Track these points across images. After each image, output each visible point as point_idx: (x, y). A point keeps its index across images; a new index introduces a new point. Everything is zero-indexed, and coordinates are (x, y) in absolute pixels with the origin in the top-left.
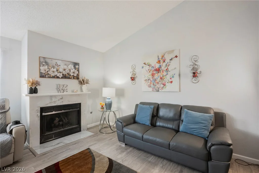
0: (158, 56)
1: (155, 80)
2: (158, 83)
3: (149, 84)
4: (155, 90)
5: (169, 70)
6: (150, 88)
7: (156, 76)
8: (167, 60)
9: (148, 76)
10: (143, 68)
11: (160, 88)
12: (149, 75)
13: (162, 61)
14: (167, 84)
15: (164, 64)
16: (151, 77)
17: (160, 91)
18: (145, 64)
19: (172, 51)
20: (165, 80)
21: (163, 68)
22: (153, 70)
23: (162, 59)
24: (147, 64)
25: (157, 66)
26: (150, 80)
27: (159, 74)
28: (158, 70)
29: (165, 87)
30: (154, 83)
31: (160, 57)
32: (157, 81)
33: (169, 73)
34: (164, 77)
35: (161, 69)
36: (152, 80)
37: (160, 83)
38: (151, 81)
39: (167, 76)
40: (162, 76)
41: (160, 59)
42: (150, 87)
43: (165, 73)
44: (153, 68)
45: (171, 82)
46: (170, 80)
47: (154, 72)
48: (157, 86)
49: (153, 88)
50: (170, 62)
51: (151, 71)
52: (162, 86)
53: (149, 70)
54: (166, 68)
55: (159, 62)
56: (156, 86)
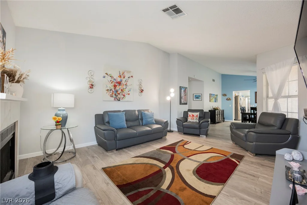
0: (119, 72)
1: (117, 91)
2: (119, 94)
3: (111, 94)
4: (116, 100)
5: (128, 84)
6: (112, 98)
7: (118, 88)
8: (126, 78)
9: (111, 87)
10: (104, 77)
11: (121, 98)
12: (111, 86)
13: (122, 76)
14: (126, 95)
15: (124, 80)
16: (113, 88)
17: (121, 100)
18: (106, 74)
19: (129, 72)
20: (124, 92)
21: (123, 82)
22: (115, 82)
24: (109, 74)
25: (119, 80)
26: (112, 91)
27: (120, 86)
28: (120, 83)
29: (124, 97)
30: (116, 94)
31: (121, 73)
32: (119, 92)
33: (127, 87)
34: (124, 90)
35: (121, 83)
36: (114, 90)
37: (121, 94)
38: (113, 91)
39: (126, 89)
40: (122, 89)
41: (121, 75)
42: (112, 96)
43: (125, 87)
44: (115, 80)
45: (129, 94)
46: (128, 93)
47: (116, 84)
48: (119, 96)
49: (115, 98)
50: (128, 79)
51: (113, 83)
52: (122, 96)
53: (111, 81)
54: (125, 83)
55: (120, 76)
56: (117, 96)
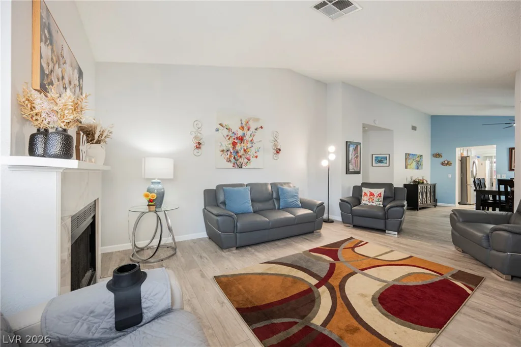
0: (241, 120)
1: (237, 152)
2: (241, 157)
3: (228, 156)
4: (237, 166)
5: (255, 141)
6: (229, 163)
7: (238, 147)
8: (252, 130)
9: (227, 146)
10: (217, 130)
11: (243, 164)
12: (227, 144)
13: (246, 128)
14: (251, 159)
15: (249, 133)
16: (230, 147)
17: (243, 167)
18: (220, 124)
19: (257, 120)
20: (249, 153)
21: (247, 137)
22: (233, 137)
23: (246, 125)
24: (224, 126)
25: (240, 133)
26: (229, 152)
27: (242, 144)
28: (241, 139)
29: (249, 162)
30: (236, 156)
31: (244, 123)
32: (240, 154)
33: (253, 145)
34: (248, 150)
35: (244, 139)
36: (232, 151)
37: (243, 156)
38: (231, 153)
39: (252, 148)
40: (245, 148)
41: (244, 125)
42: (230, 161)
43: (249, 145)
44: (233, 135)
45: (256, 157)
46: (256, 155)
47: (236, 141)
48: (240, 160)
49: (234, 164)
50: (255, 132)
51: (231, 139)
52: (246, 161)
53: (228, 136)
54: (251, 138)
55: (242, 128)
56: (238, 160)
